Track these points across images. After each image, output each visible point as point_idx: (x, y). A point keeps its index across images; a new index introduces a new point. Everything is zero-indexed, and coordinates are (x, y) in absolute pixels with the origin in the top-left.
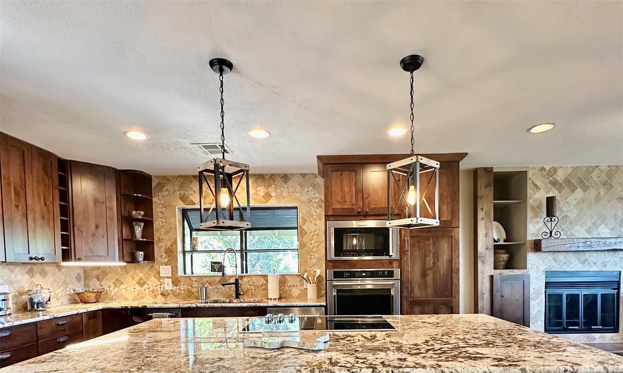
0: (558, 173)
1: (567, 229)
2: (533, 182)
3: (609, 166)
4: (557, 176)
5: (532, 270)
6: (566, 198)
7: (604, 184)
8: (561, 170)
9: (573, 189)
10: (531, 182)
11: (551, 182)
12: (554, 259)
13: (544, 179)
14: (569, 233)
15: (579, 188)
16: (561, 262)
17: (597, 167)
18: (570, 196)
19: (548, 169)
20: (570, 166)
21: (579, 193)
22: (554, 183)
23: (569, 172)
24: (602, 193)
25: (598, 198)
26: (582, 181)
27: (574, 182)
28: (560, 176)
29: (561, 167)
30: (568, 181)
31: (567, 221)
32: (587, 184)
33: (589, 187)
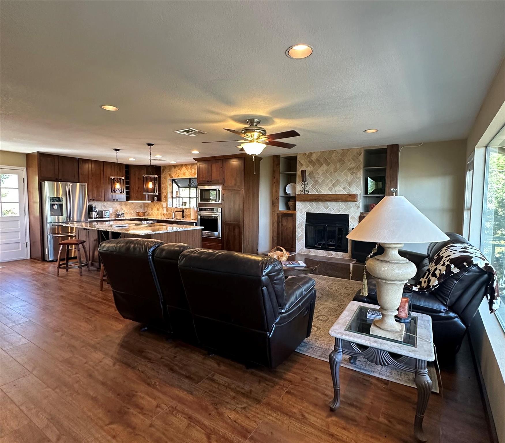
0: (313, 156)
1: (317, 188)
2: (299, 161)
3: (343, 150)
4: (312, 157)
5: (298, 211)
6: (317, 170)
7: (340, 161)
8: (315, 154)
9: (321, 165)
10: (299, 162)
11: (309, 161)
12: (310, 206)
13: (305, 160)
14: (318, 191)
15: (324, 164)
16: (314, 208)
17: (335, 151)
18: (318, 169)
19: (307, 154)
20: (319, 151)
21: (325, 167)
22: (311, 162)
23: (319, 155)
24: (338, 166)
25: (336, 170)
26: (326, 160)
27: (322, 160)
28: (314, 158)
29: (315, 152)
30: (318, 160)
31: (317, 184)
32: (329, 161)
33: (330, 163)
